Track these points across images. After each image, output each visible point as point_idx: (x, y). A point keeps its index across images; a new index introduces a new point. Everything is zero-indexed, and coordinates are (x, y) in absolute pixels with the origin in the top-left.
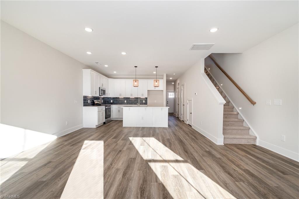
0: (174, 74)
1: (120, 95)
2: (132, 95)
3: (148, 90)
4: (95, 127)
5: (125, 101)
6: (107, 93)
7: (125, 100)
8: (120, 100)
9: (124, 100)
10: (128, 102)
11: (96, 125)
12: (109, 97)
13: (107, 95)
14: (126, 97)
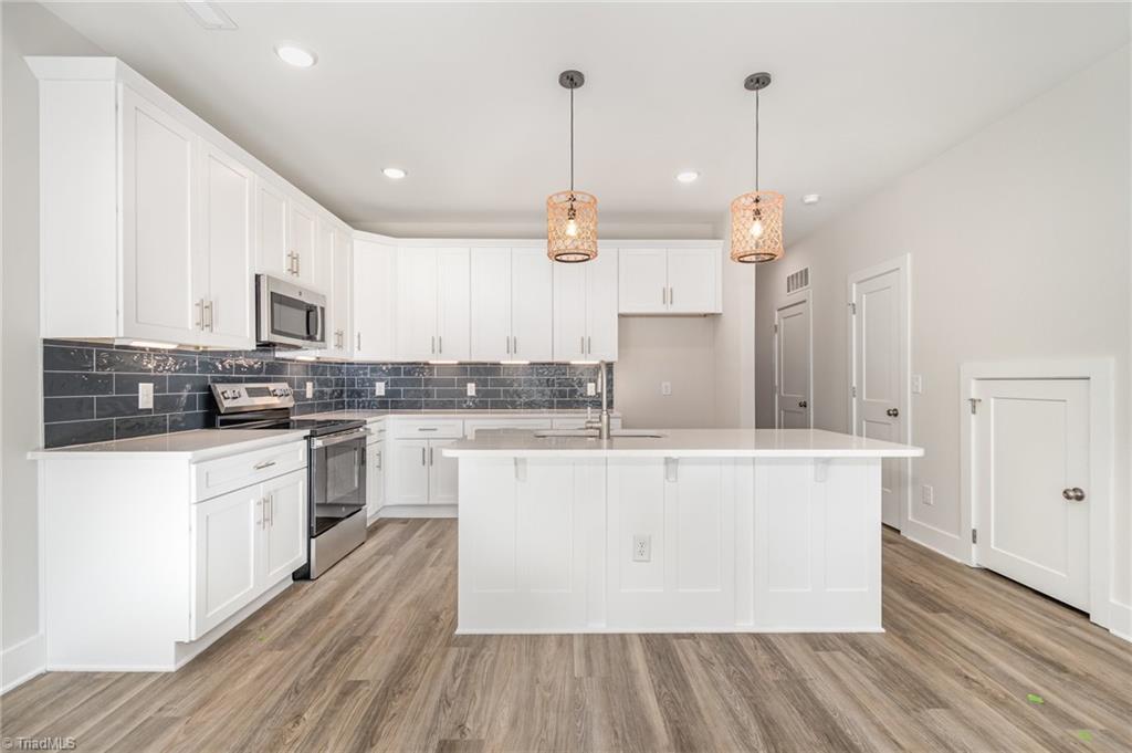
0: (812, 198)
1: (437, 346)
2: (513, 345)
3: (621, 316)
4: (171, 667)
5: (471, 389)
6: (340, 334)
7: (471, 381)
8: (437, 383)
9: (464, 383)
10: (487, 394)
11: (179, 644)
12: (359, 356)
13: (339, 346)
14: (474, 360)
